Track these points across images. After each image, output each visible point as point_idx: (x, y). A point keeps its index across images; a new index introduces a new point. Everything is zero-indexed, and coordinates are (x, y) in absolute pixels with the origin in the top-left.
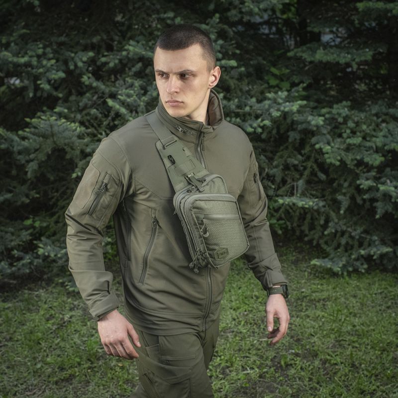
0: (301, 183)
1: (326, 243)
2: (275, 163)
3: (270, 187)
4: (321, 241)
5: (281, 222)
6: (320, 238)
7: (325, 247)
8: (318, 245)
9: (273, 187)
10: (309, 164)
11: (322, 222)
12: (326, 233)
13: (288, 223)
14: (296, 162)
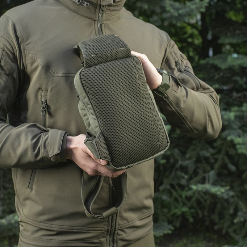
0: (212, 174)
1: (235, 231)
2: (188, 156)
3: (183, 177)
4: (231, 231)
5: (193, 211)
6: (229, 227)
7: (234, 235)
8: (227, 233)
9: (186, 177)
10: (220, 157)
11: (231, 211)
12: (236, 221)
13: (200, 212)
14: (208, 155)
